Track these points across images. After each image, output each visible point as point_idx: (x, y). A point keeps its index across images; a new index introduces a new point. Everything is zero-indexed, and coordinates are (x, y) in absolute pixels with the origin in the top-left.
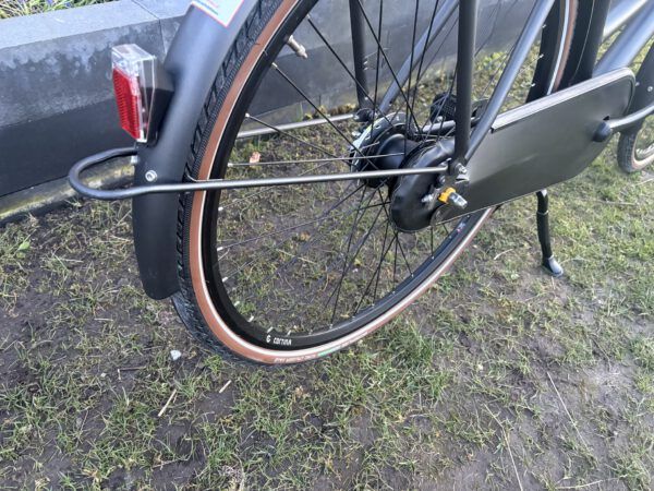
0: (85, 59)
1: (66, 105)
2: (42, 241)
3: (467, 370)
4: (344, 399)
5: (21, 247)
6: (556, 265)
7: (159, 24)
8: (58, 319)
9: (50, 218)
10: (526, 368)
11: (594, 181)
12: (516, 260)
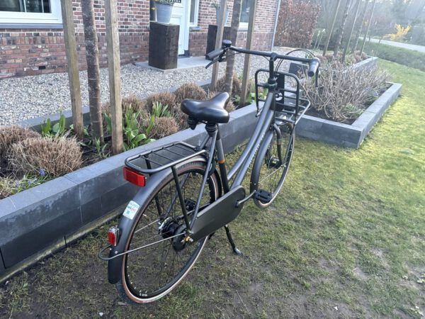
0: (50, 205)
1: (41, 223)
2: (32, 281)
3: (209, 295)
4: (167, 315)
5: (25, 285)
6: (237, 250)
7: (78, 186)
8: (50, 311)
9: (32, 271)
10: (229, 290)
11: (251, 214)
12: (223, 252)
